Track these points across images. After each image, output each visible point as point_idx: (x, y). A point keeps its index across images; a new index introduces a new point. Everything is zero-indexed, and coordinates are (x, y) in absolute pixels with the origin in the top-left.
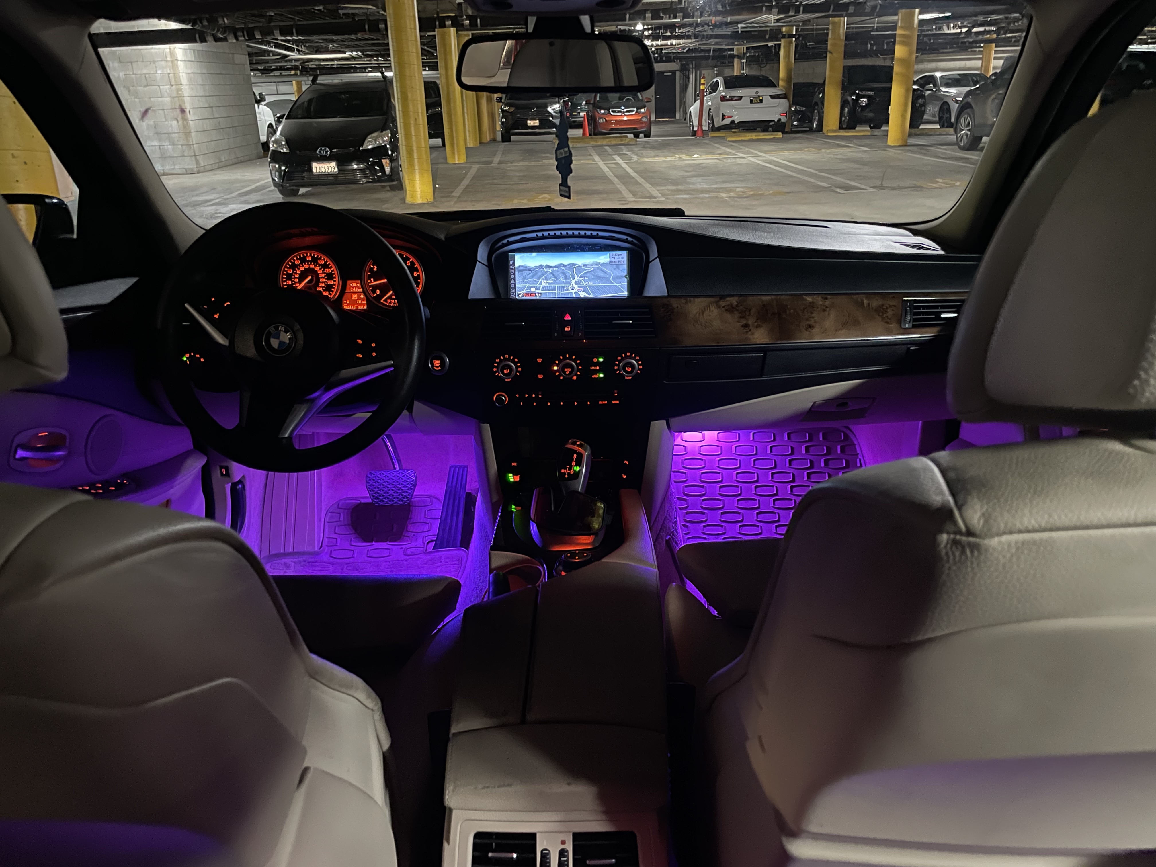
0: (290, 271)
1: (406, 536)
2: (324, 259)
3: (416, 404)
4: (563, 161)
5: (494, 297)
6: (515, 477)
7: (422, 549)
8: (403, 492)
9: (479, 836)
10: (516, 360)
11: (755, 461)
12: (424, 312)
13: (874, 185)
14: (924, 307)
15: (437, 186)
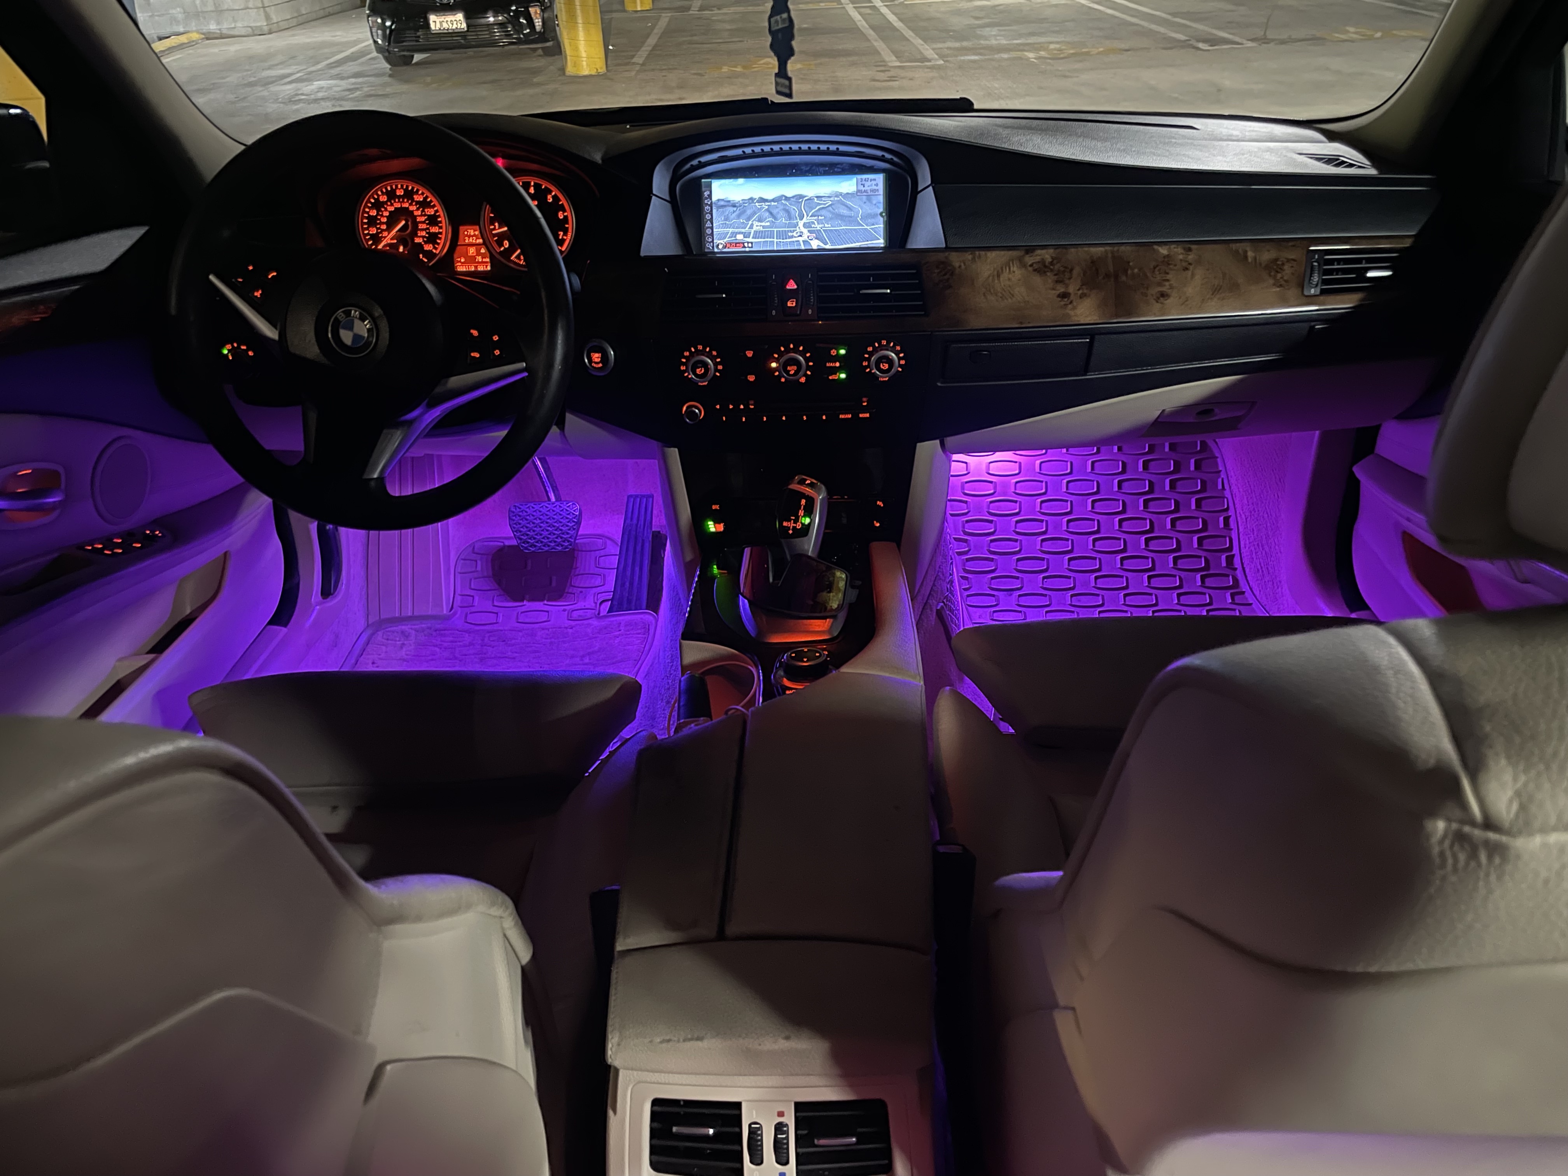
0: (374, 213)
1: (571, 593)
2: (423, 194)
3: (569, 417)
4: (780, 35)
5: (680, 253)
6: (716, 525)
7: (593, 611)
8: (563, 534)
9: (656, 1102)
10: (714, 353)
11: (1068, 482)
12: (571, 281)
13: (1254, 37)
14: (1339, 261)
15: (611, 47)
